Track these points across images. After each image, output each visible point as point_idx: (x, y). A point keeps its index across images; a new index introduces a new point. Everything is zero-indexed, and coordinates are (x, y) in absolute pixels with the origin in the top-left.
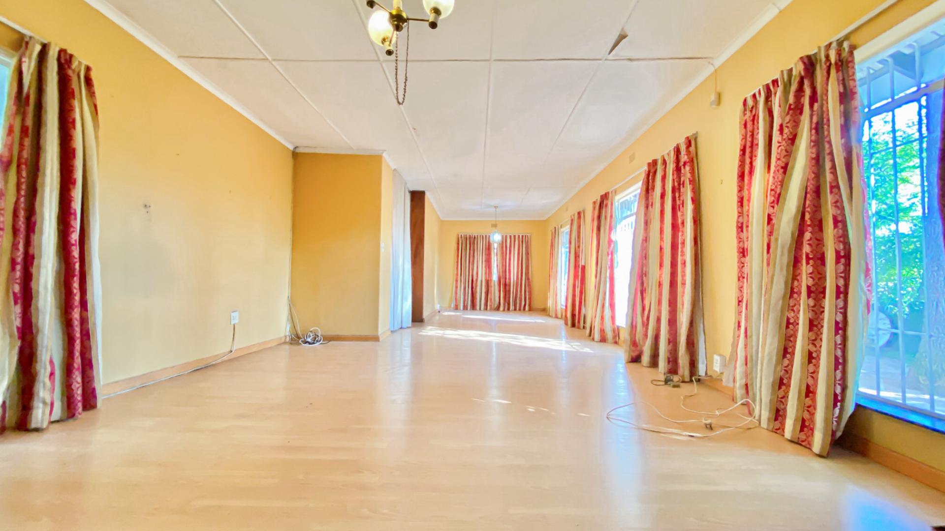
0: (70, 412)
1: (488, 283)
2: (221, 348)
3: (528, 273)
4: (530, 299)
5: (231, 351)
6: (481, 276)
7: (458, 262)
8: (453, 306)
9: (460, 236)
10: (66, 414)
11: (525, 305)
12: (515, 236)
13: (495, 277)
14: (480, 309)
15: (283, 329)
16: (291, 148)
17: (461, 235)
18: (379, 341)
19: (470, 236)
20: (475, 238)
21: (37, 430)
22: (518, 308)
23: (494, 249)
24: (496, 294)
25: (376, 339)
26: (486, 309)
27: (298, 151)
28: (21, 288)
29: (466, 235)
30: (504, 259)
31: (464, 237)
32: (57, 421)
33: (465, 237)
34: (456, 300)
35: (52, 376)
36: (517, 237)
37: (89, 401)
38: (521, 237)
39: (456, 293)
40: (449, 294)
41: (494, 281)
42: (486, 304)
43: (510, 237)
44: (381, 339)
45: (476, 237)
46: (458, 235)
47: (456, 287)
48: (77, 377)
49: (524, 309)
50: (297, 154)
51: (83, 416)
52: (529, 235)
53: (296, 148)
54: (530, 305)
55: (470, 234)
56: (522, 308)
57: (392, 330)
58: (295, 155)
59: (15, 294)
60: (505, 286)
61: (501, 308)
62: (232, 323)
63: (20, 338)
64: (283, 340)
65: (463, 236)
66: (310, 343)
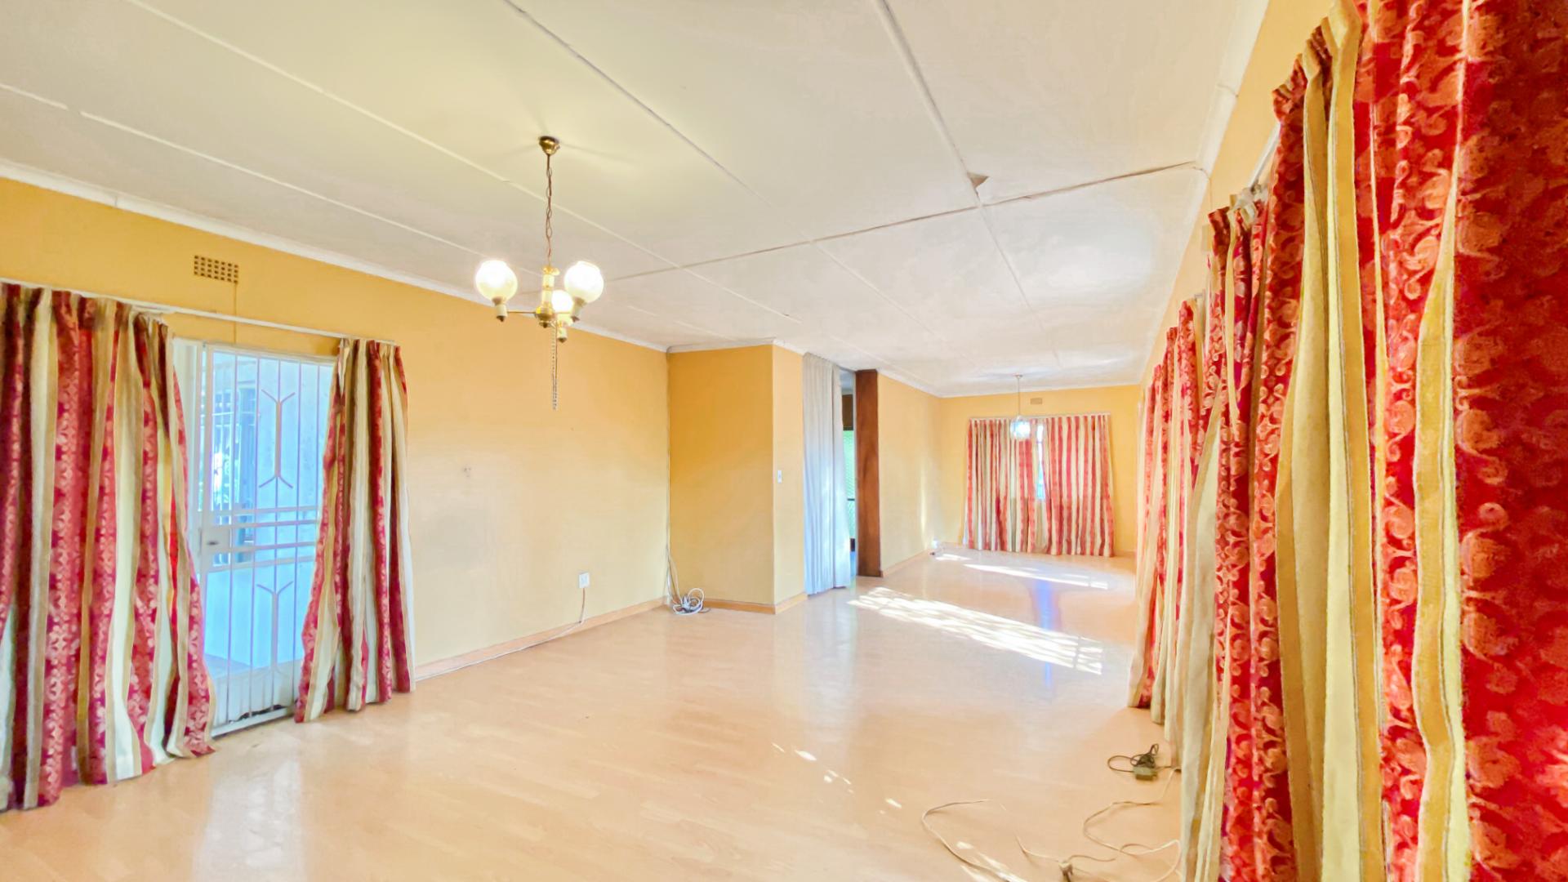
0: (382, 698)
1: (1027, 504)
2: (567, 618)
3: (1107, 485)
4: (1112, 534)
5: (580, 622)
6: (1014, 492)
7: (970, 467)
8: (965, 541)
9: (973, 423)
10: (378, 699)
11: (1102, 546)
12: (1077, 419)
13: (1040, 494)
14: (1014, 550)
15: (660, 589)
16: (663, 350)
17: (976, 422)
18: (774, 613)
19: (991, 421)
20: (1000, 424)
21: (353, 711)
22: (1088, 551)
23: (1037, 442)
24: (1044, 525)
25: (769, 609)
26: (1024, 548)
27: (673, 351)
28: (341, 579)
29: (985, 421)
30: (1056, 461)
31: (981, 424)
32: (371, 704)
33: (983, 424)
34: (970, 532)
35: (364, 662)
36: (1082, 420)
37: (402, 684)
38: (1090, 419)
39: (970, 521)
40: (959, 525)
41: (1040, 501)
42: (1024, 542)
43: (1069, 419)
44: (778, 610)
45: (1002, 422)
46: (971, 421)
47: (970, 510)
48: (389, 662)
49: (1101, 554)
50: (673, 354)
51: (394, 698)
52: (1106, 415)
53: (668, 349)
54: (1112, 546)
55: (993, 420)
56: (1096, 551)
57: (811, 593)
58: (670, 356)
59: (336, 583)
60: (1060, 512)
61: (1054, 550)
62: (581, 586)
63: (339, 624)
64: (660, 603)
65: (978, 422)
66: (687, 611)
